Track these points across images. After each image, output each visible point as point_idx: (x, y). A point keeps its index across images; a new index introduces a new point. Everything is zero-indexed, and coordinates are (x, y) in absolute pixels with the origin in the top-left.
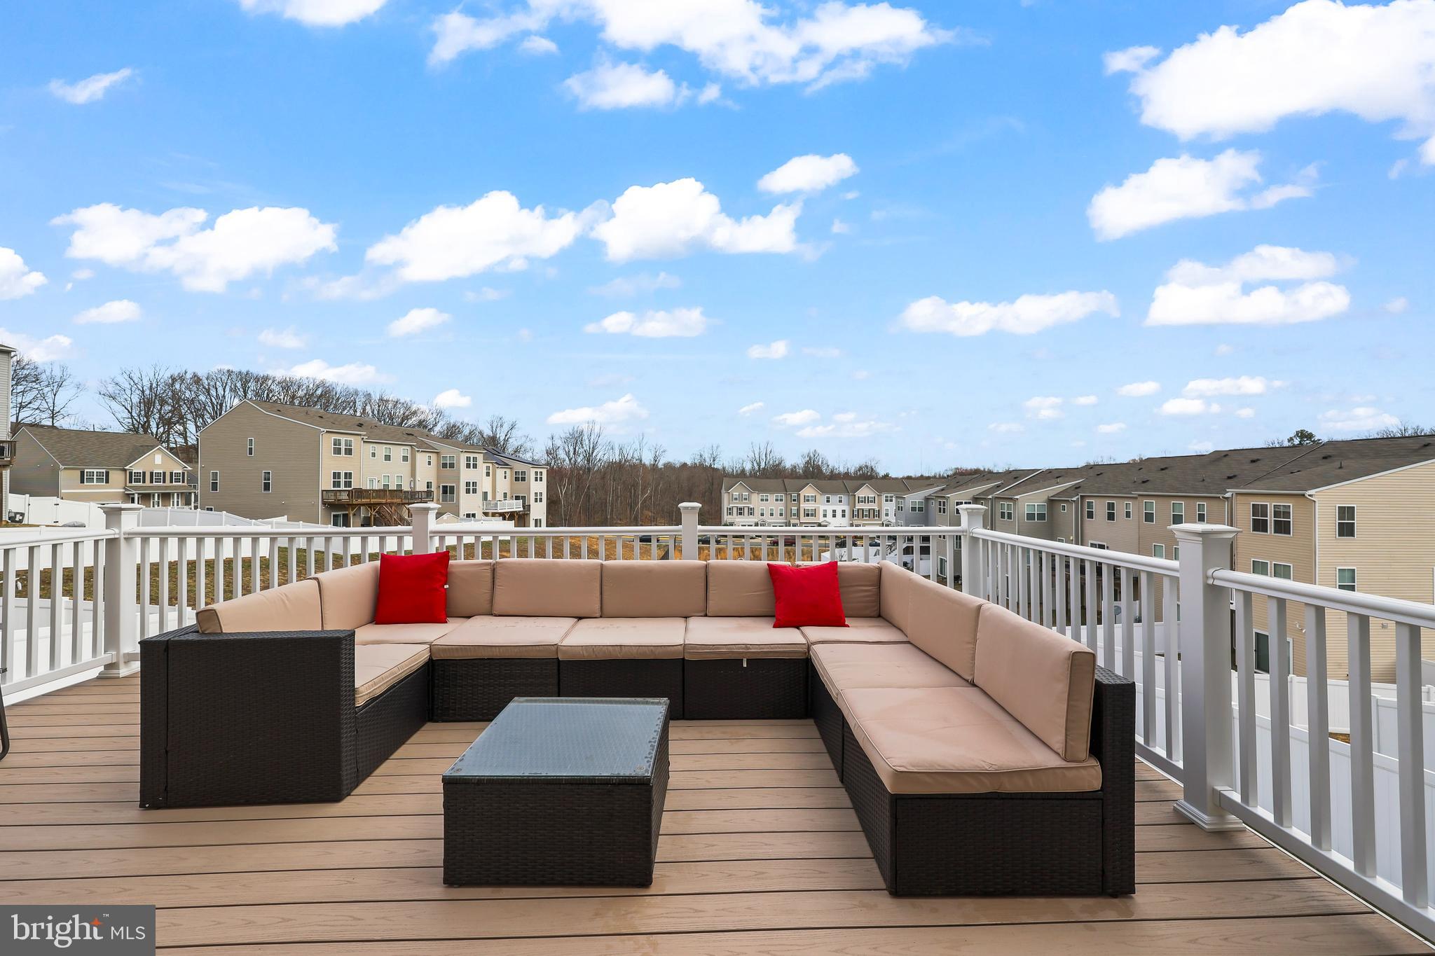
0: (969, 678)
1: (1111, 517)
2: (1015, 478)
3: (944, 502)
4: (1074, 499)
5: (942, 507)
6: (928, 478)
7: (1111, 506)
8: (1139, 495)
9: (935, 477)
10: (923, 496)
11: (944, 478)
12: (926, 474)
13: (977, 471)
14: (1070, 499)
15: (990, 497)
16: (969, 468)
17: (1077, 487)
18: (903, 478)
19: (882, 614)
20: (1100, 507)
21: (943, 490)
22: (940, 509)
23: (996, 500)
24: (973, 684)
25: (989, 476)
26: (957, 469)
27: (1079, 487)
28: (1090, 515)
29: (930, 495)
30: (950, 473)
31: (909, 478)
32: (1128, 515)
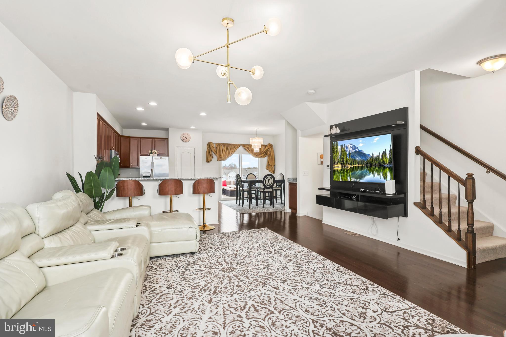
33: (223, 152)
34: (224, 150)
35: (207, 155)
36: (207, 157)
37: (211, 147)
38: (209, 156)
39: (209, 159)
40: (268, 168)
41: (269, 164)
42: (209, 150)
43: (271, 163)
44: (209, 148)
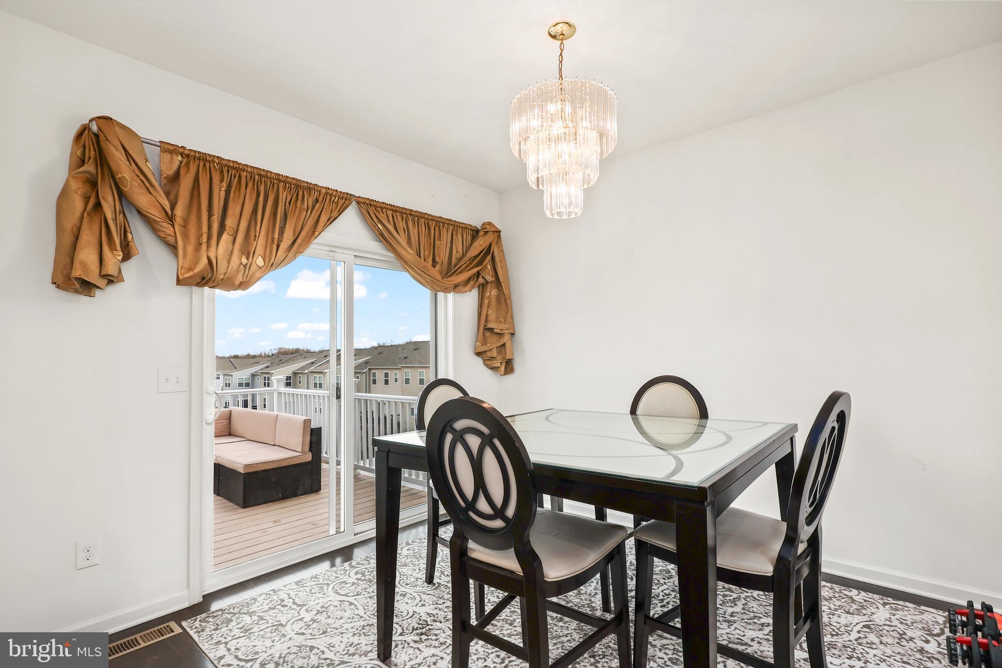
0: (273, 444)
1: (386, 382)
2: (325, 356)
3: (268, 378)
4: (365, 371)
5: (267, 382)
6: (254, 357)
7: (386, 375)
8: (402, 367)
9: (260, 356)
10: (250, 373)
11: (269, 356)
12: (252, 353)
13: (297, 351)
14: (362, 371)
15: (306, 372)
16: (291, 348)
17: (367, 363)
18: (230, 357)
19: (231, 433)
20: (380, 375)
21: (267, 367)
22: (265, 383)
23: (311, 373)
24: (275, 445)
25: (306, 355)
26: (281, 348)
27: (368, 362)
28: (374, 382)
29: (256, 372)
30: (275, 352)
31: (236, 357)
32: (396, 380)
33: (230, 222)
34: (234, 210)
35: (70, 223)
36: (68, 240)
37: (117, 157)
38: (88, 237)
39: (87, 255)
40: (484, 348)
41: (490, 325)
42: (93, 183)
43: (497, 320)
44: (89, 167)
